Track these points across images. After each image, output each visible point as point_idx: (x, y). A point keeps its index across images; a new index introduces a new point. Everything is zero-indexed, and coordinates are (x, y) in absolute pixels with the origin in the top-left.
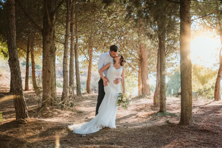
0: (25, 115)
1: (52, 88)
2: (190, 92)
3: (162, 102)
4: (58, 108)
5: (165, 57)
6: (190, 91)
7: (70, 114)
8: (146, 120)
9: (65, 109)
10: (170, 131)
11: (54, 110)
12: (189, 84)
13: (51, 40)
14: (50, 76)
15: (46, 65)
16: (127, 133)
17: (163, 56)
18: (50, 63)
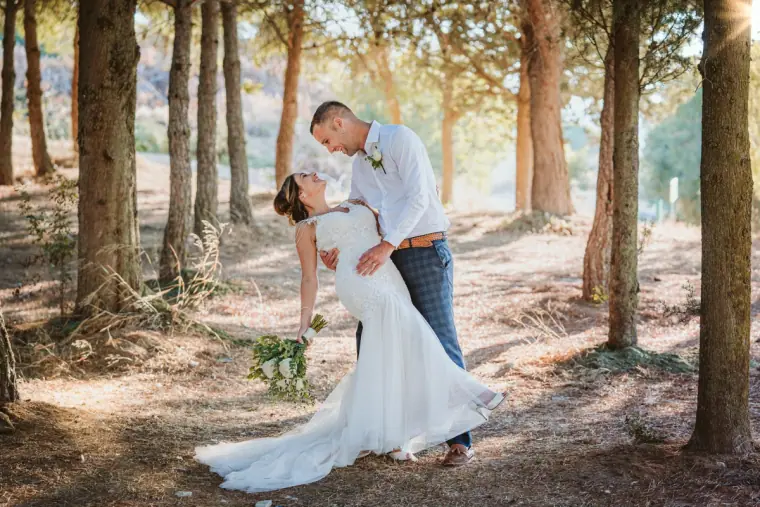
0: (7, 391)
1: (118, 231)
2: (742, 307)
3: (618, 303)
4: (147, 327)
5: (636, 97)
6: (740, 303)
7: (199, 355)
8: (544, 394)
9: (180, 327)
10: (647, 484)
11: (127, 335)
12: (740, 270)
13: (115, 14)
14: (109, 178)
15: (94, 130)
16: (456, 494)
17: (628, 94)
18: (110, 118)
